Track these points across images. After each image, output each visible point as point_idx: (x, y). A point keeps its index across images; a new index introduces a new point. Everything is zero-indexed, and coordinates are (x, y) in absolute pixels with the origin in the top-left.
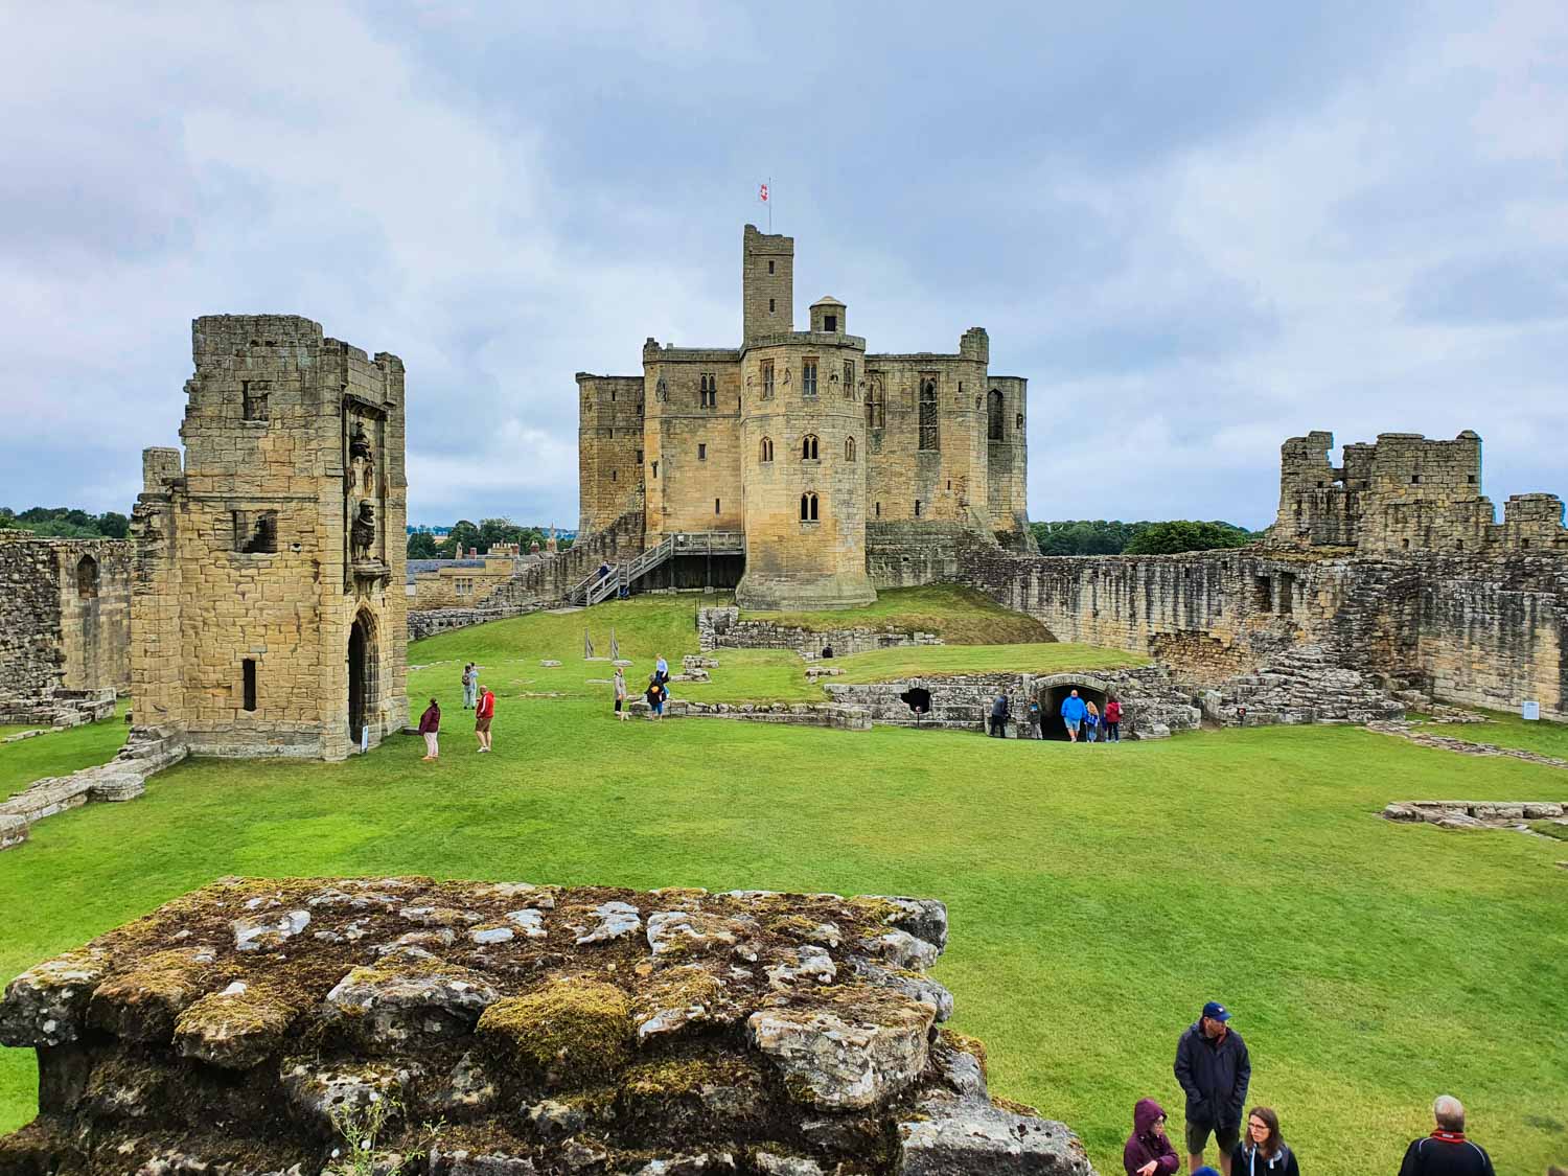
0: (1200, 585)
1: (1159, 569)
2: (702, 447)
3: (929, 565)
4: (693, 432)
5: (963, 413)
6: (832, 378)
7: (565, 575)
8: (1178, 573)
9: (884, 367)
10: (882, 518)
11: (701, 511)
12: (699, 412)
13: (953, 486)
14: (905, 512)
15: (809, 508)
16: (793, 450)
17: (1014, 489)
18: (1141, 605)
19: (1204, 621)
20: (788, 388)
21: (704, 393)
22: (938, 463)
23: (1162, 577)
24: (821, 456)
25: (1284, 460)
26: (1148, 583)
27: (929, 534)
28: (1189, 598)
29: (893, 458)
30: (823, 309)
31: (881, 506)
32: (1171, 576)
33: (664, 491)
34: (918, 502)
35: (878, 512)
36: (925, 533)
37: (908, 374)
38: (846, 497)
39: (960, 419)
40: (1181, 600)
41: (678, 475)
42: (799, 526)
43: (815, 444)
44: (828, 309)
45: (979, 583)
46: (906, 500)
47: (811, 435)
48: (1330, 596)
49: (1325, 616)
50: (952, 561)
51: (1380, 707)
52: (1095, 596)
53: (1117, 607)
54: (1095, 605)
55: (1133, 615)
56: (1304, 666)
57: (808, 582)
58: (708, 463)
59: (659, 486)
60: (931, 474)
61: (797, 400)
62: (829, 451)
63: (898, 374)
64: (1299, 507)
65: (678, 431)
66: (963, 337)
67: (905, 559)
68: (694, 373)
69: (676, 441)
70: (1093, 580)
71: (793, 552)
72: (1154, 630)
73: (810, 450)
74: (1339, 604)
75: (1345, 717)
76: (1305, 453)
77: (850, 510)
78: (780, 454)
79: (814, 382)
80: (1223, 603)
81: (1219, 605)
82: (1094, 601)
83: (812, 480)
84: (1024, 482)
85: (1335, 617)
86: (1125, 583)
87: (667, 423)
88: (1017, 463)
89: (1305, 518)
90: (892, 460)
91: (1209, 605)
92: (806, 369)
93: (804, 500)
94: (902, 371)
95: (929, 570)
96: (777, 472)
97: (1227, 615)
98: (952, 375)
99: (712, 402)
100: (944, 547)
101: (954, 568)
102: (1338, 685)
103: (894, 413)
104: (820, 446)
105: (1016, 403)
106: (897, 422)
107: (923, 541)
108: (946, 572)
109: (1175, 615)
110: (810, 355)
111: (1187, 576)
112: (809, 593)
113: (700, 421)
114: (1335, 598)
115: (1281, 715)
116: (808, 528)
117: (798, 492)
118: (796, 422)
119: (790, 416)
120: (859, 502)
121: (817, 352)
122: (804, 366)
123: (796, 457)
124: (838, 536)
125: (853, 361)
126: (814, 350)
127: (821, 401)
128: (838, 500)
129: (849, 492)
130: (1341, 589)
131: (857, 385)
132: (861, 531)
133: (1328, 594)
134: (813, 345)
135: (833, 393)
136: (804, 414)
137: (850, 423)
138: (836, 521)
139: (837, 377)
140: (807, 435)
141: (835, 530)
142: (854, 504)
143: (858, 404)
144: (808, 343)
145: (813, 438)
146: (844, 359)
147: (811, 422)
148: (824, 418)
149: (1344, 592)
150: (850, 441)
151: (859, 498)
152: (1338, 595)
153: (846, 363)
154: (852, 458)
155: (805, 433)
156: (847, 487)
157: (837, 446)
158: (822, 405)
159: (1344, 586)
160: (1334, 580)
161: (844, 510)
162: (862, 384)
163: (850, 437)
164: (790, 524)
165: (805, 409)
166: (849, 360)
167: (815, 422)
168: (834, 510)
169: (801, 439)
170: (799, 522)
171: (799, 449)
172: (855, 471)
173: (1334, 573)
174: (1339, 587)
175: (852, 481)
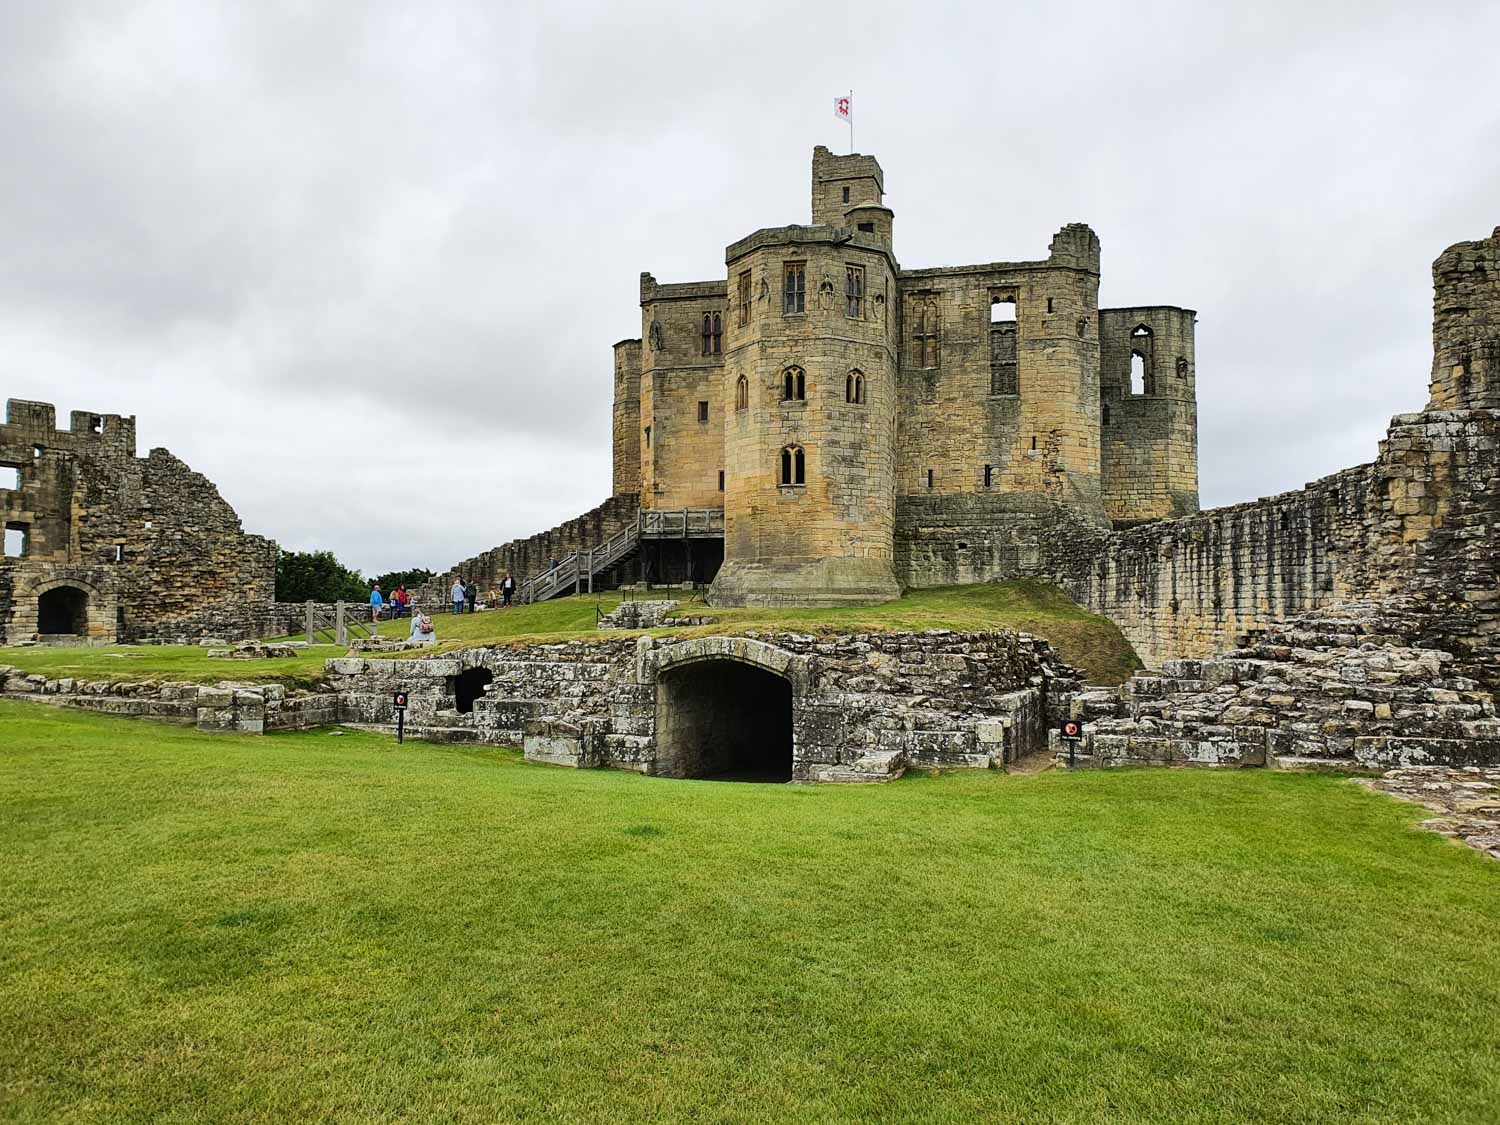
0: (1302, 539)
1: (1247, 521)
2: (704, 406)
3: (997, 554)
4: (692, 386)
5: (1052, 342)
6: (824, 286)
7: (526, 567)
8: (1271, 523)
9: (939, 284)
10: (934, 491)
11: (700, 486)
12: (698, 361)
13: (1039, 445)
14: (968, 482)
15: (792, 467)
16: (769, 388)
17: (1173, 461)
18: (1228, 584)
19: (1308, 603)
20: (765, 303)
21: (706, 337)
22: (1017, 412)
23: (1252, 534)
24: (808, 395)
25: (1438, 287)
26: (1236, 546)
27: (1003, 511)
28: (1287, 563)
29: (952, 408)
30: (855, 215)
31: (934, 475)
32: (1262, 530)
33: (656, 462)
34: (988, 468)
35: (930, 485)
36: (996, 510)
37: (974, 293)
38: (848, 452)
39: (1050, 350)
40: (1277, 570)
41: (673, 443)
42: (777, 493)
43: (801, 379)
44: (862, 214)
45: (1059, 575)
46: (971, 465)
47: (795, 367)
48: (1417, 490)
49: (1408, 536)
50: (1030, 549)
51: (1461, 733)
52: (1174, 579)
53: (1200, 593)
54: (1174, 593)
55: (1218, 603)
56: (1320, 641)
57: (787, 568)
58: (710, 425)
59: (651, 458)
60: (1006, 429)
61: (776, 321)
62: (819, 388)
63: (959, 294)
64: (1467, 370)
65: (674, 386)
66: (1055, 236)
67: (962, 546)
68: (694, 310)
69: (671, 399)
70: (1170, 555)
71: (769, 528)
72: (1247, 624)
73: (793, 387)
74: (1443, 507)
75: (1348, 754)
76: (1481, 269)
77: (855, 471)
78: (755, 395)
79: (801, 296)
80: (1334, 568)
81: (1329, 572)
82: (1174, 586)
83: (795, 429)
84: (1192, 451)
85: (1432, 536)
86: (1208, 551)
87: (660, 376)
88: (1179, 424)
89: (1478, 388)
90: (951, 411)
91: (1315, 572)
92: (791, 278)
93: (786, 457)
94: (964, 289)
95: (996, 561)
96: (751, 422)
97: (1341, 587)
98: (1038, 290)
99: (718, 349)
100: (1022, 531)
101: (1034, 558)
102: (1360, 676)
103: (952, 346)
104: (808, 381)
105: (1175, 343)
106: (957, 358)
107: (993, 521)
108: (1022, 565)
109: (1270, 598)
110: (795, 258)
111: (1285, 527)
112: (784, 585)
113: (701, 373)
114: (1431, 495)
115: (1185, 744)
116: (789, 494)
117: (777, 445)
118: (774, 350)
119: (766, 343)
120: (873, 461)
121: (804, 253)
122: (787, 274)
123: (776, 397)
124: (831, 506)
125: (864, 266)
126: (799, 251)
127: (809, 319)
128: (834, 456)
129: (853, 446)
130: (1450, 476)
131: (870, 299)
132: (877, 501)
133: (1411, 484)
134: (798, 244)
135: (826, 307)
136: (785, 339)
137: (856, 350)
138: (829, 485)
139: (831, 285)
140: (790, 367)
141: (827, 497)
142: (863, 463)
143: (872, 326)
144: (791, 242)
145: (798, 370)
146: (847, 263)
147: (795, 349)
148: (812, 342)
149: (1458, 481)
150: (857, 375)
151: (872, 455)
152: (1441, 489)
153: (852, 269)
154: (861, 399)
155: (787, 364)
156: (850, 438)
157: (831, 381)
158: (811, 325)
159: (1460, 469)
160: (1427, 453)
161: (844, 470)
162: (878, 298)
163: (856, 370)
164: (765, 490)
165: (787, 332)
166: (857, 265)
167: (800, 348)
168: (825, 469)
169: (780, 373)
170: (777, 487)
171: (778, 387)
172: (865, 417)
173: (1427, 437)
174: (1445, 471)
175: (859, 431)
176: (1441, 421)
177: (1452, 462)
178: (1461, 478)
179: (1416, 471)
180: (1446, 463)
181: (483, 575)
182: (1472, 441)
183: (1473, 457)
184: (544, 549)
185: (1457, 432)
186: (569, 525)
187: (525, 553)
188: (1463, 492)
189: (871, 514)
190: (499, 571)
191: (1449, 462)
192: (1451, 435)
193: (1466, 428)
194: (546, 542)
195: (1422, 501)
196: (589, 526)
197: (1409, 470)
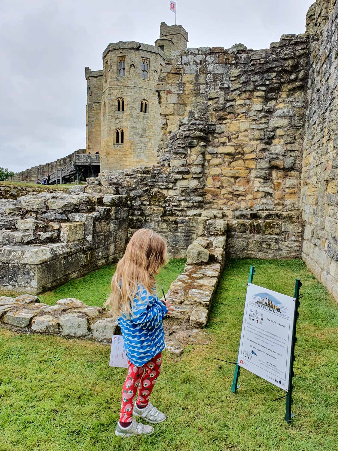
6: (131, 66)
15: (119, 137)
16: (111, 106)
20: (110, 73)
24: (125, 109)
33: (89, 137)
41: (94, 130)
42: (114, 146)
43: (123, 102)
44: (160, 42)
61: (115, 80)
68: (102, 80)
69: (94, 114)
73: (120, 106)
78: (107, 109)
79: (124, 70)
83: (120, 122)
92: (120, 63)
93: (117, 133)
96: (106, 119)
104: (125, 103)
110: (122, 55)
116: (118, 147)
117: (113, 128)
118: (113, 91)
119: (111, 89)
120: (151, 135)
121: (125, 53)
122: (119, 61)
123: (113, 109)
124: (132, 152)
125: (149, 59)
126: (123, 52)
127: (126, 79)
128: (134, 133)
129: (142, 129)
130: (194, 90)
131: (152, 72)
132: (153, 151)
133: (169, 95)
134: (123, 49)
135: (132, 74)
136: (117, 86)
137: (145, 91)
138: (131, 144)
139: (134, 65)
140: (119, 98)
141: (131, 149)
142: (147, 136)
143: (152, 82)
144: (119, 48)
145: (122, 99)
146: (142, 57)
147: (120, 91)
148: (127, 88)
149: (199, 93)
150: (145, 101)
151: (151, 133)
152: (188, 98)
153: (144, 59)
154: (147, 111)
155: (118, 97)
156: (142, 126)
157: (133, 103)
158: (126, 81)
159: (201, 86)
160: (181, 75)
161: (138, 138)
162: (155, 71)
163: (144, 99)
164: (109, 145)
165: (118, 84)
166: (147, 58)
167: (122, 90)
168: (130, 138)
169: (115, 100)
170: (114, 144)
171: (114, 105)
172: (148, 118)
173: (182, 64)
174: (192, 87)
175: (145, 124)
176: (191, 53)
177: (197, 81)
178: (201, 91)
179: (173, 87)
180: (192, 82)
181: (27, 177)
182: (210, 67)
183: (210, 78)
184: (50, 168)
185: (201, 61)
186: (60, 160)
187: (43, 169)
188: (202, 101)
189: (150, 156)
190: (33, 175)
191: (194, 81)
192: (197, 64)
193: (207, 59)
194: (51, 166)
195: (176, 106)
196: (67, 161)
197: (169, 86)
